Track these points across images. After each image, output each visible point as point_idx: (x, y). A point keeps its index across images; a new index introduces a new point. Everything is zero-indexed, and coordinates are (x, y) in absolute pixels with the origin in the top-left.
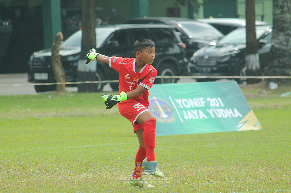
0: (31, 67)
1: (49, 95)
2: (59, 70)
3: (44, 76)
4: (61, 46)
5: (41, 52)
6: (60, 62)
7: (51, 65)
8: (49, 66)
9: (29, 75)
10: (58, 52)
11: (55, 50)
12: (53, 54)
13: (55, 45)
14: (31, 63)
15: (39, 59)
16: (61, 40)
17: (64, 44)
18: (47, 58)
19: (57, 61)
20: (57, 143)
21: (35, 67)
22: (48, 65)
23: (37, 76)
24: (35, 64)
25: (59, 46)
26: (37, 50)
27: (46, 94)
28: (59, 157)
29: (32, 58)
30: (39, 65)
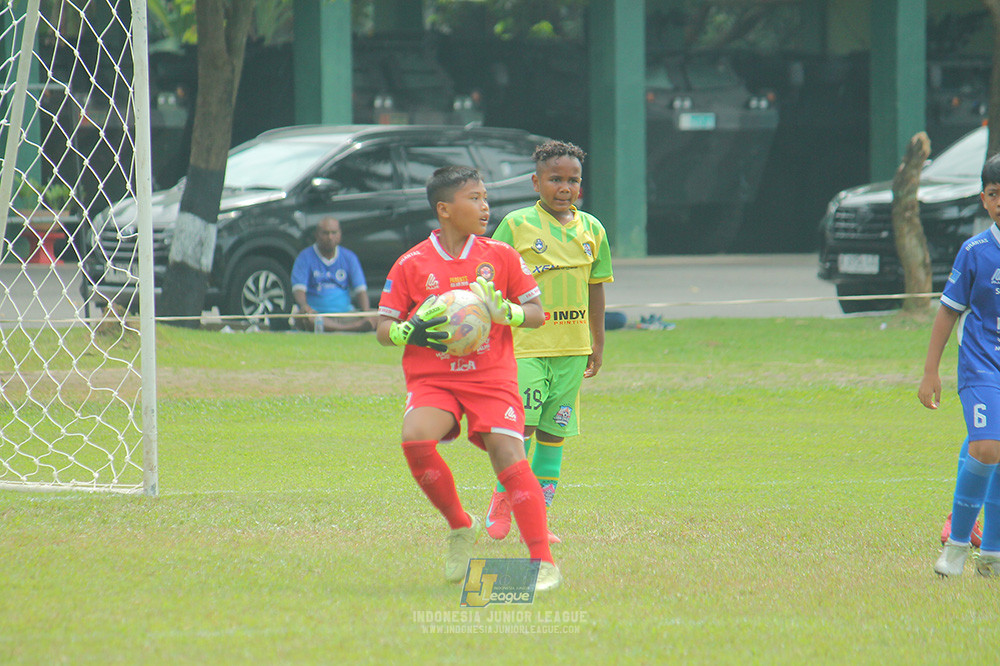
0: (828, 234)
1: (882, 320)
2: (914, 247)
3: (868, 264)
4: (924, 175)
5: (861, 190)
6: (917, 221)
7: (891, 231)
8: (885, 234)
9: (823, 260)
10: (914, 191)
11: (904, 184)
12: (897, 199)
13: (904, 171)
14: (830, 223)
15: (855, 210)
16: (923, 157)
17: (933, 169)
18: (879, 209)
19: (910, 220)
20: (904, 465)
21: (842, 235)
22: (881, 231)
23: (849, 264)
24: (843, 225)
25: (918, 174)
26: (851, 184)
27: (871, 317)
28: (911, 507)
29: (832, 208)
30: (855, 230)
